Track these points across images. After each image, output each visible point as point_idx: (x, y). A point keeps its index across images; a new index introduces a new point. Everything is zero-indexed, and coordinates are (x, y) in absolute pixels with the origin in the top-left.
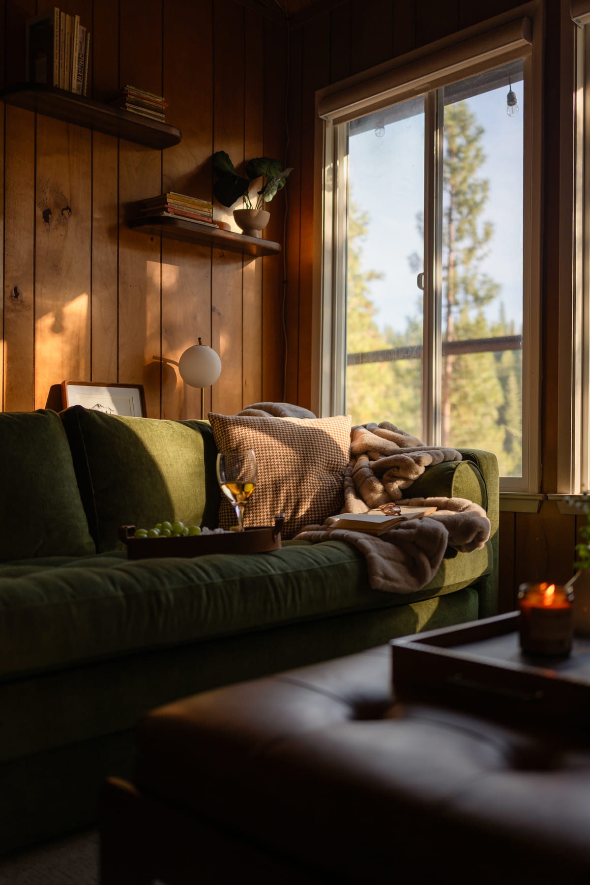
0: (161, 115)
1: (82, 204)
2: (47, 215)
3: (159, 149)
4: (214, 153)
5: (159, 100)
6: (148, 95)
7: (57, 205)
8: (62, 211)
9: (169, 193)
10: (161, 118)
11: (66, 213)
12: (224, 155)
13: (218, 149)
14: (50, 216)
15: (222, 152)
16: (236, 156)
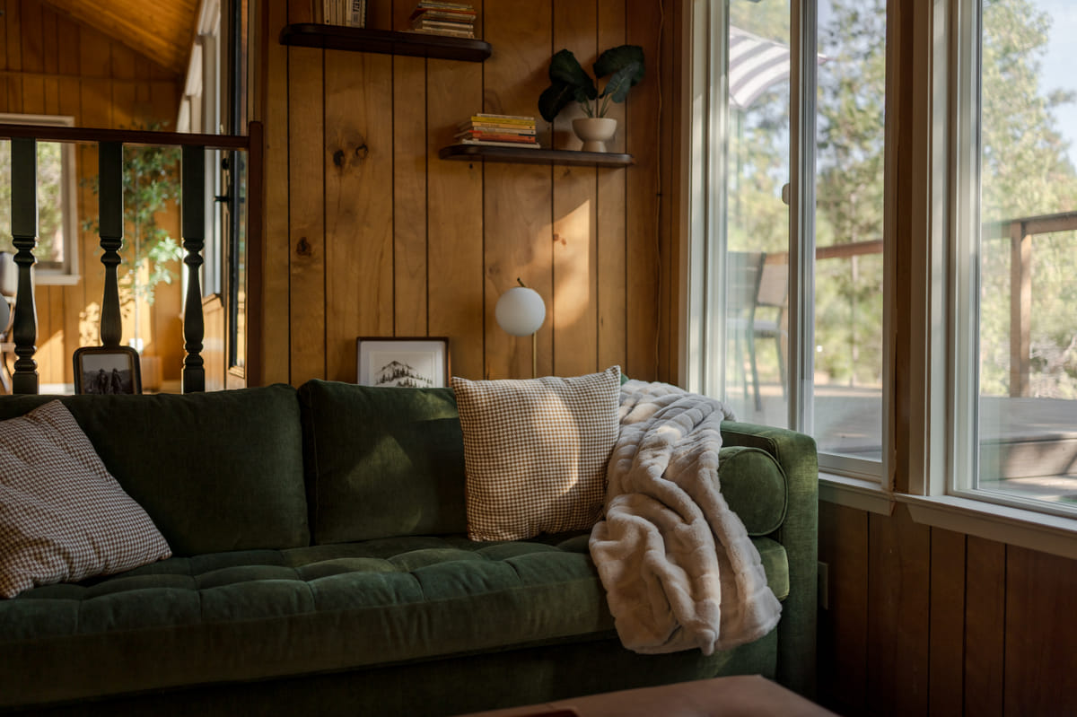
0: (468, 26)
1: (380, 140)
2: (339, 158)
3: (479, 61)
4: (555, 52)
5: (464, 9)
6: (450, 6)
7: (351, 144)
8: (357, 150)
9: (476, 116)
10: (467, 30)
11: (361, 152)
12: (567, 55)
13: (558, 48)
14: (342, 158)
15: (564, 52)
16: (584, 51)
